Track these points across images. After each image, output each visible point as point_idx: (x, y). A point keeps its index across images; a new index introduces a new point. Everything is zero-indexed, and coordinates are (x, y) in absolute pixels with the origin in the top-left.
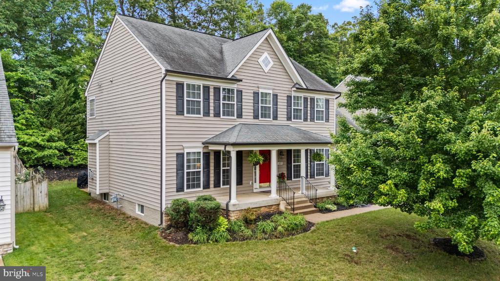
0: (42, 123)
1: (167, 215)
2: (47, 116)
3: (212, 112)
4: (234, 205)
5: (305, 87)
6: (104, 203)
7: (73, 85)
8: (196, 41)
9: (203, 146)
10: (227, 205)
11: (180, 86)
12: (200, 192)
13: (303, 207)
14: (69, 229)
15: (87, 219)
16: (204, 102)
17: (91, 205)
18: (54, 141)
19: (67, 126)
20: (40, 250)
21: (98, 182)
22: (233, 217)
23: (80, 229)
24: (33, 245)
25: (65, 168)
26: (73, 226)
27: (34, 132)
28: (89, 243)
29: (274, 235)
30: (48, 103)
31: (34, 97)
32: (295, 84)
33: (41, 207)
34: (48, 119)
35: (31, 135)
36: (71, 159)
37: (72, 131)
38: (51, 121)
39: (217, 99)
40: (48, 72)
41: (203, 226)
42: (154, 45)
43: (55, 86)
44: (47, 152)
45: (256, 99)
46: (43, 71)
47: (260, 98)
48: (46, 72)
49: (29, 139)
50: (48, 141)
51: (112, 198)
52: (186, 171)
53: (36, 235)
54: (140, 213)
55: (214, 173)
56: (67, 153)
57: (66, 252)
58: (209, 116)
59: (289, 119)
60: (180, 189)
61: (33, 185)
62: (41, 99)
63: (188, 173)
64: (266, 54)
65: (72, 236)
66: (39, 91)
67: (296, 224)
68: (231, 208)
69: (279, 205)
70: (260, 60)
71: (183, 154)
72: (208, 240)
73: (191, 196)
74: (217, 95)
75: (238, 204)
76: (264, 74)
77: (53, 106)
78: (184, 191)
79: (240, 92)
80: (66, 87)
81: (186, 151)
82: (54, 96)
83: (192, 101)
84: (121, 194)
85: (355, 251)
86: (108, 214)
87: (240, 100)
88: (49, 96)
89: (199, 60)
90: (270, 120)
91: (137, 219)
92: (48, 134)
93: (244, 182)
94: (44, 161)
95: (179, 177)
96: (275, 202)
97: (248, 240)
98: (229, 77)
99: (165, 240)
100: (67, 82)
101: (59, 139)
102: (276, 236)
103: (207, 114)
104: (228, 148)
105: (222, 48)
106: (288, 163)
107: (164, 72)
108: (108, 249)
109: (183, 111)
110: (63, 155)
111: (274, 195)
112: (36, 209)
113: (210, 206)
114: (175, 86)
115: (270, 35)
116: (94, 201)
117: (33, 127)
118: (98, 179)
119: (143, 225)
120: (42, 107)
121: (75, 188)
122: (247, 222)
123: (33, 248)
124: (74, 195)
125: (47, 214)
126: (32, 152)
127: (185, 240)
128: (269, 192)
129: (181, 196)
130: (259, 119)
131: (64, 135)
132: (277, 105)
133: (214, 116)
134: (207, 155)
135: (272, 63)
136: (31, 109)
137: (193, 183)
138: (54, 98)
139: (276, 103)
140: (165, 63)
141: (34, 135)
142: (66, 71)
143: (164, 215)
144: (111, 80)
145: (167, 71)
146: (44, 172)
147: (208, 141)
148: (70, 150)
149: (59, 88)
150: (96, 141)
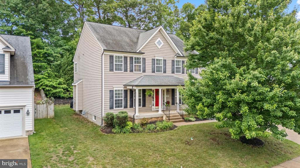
0: (56, 75)
1: (105, 120)
2: (59, 71)
3: (128, 69)
4: (137, 116)
5: (182, 55)
6: (80, 115)
7: (71, 55)
8: (125, 33)
9: (124, 86)
10: (134, 116)
11: (111, 57)
12: (122, 109)
13: (175, 118)
14: (61, 126)
15: (70, 122)
16: (124, 64)
17: (74, 116)
18: (61, 84)
19: (68, 77)
20: (45, 134)
21: (77, 105)
22: (137, 122)
23: (66, 127)
24: (42, 132)
25: (67, 98)
26: (63, 125)
27: (52, 80)
28: (67, 132)
29: (155, 131)
30: (59, 65)
31: (52, 62)
32: (177, 54)
33: (51, 116)
34: (59, 73)
35: (50, 81)
36: (70, 94)
37: (71, 79)
38: (60, 75)
39: (131, 63)
40: (59, 49)
41: (119, 126)
42: (101, 36)
43: (62, 56)
44: (58, 90)
45: (154, 62)
46: (57, 48)
47: (156, 62)
48: (58, 49)
49: (49, 83)
50: (59, 84)
51: (83, 113)
52: (114, 99)
53: (45, 128)
54: (94, 120)
55: (130, 100)
56: (68, 91)
57: (56, 135)
58: (127, 72)
59: (173, 72)
60: (111, 108)
61: (47, 105)
62: (56, 63)
63: (116, 100)
64: (159, 39)
65: (61, 129)
66: (55, 59)
67: (166, 126)
68: (135, 118)
69: (162, 117)
70: (156, 42)
71: (113, 91)
72: (121, 132)
73: (116, 112)
74: (132, 61)
75: (139, 116)
76: (158, 49)
77: (61, 67)
78: (113, 109)
79: (144, 59)
80: (68, 56)
81: (115, 89)
82: (62, 61)
83: (118, 64)
84: (87, 110)
85: (192, 140)
86: (80, 120)
87: (144, 63)
88: (59, 62)
89: (123, 43)
90: (161, 74)
91: (93, 123)
92: (58, 81)
93: (146, 105)
94: (56, 95)
95: (111, 102)
96: (161, 116)
97: (140, 133)
98: (138, 52)
99: (101, 132)
100: (68, 54)
101: (64, 84)
102: (155, 132)
103: (126, 70)
104: (134, 88)
105: (139, 36)
106: (172, 96)
107: (103, 51)
108: (75, 135)
109: (113, 69)
110: (66, 92)
111: (160, 112)
112: (49, 117)
113: (122, 116)
114: (109, 57)
115: (161, 29)
116: (76, 114)
117: (51, 77)
118: (77, 103)
119: (95, 125)
120: (56, 67)
121: (69, 108)
122: (143, 125)
123: (42, 133)
124: (68, 111)
125: (53, 120)
126: (51, 90)
127: (111, 132)
128: (158, 111)
129: (112, 111)
130: (155, 73)
131: (67, 81)
132: (166, 65)
133: (130, 72)
134: (126, 91)
135: (163, 43)
136: (51, 68)
137: (119, 105)
138: (62, 62)
139: (165, 64)
140: (104, 46)
141: (52, 81)
142: (68, 48)
143: (103, 120)
144: (83, 54)
145: (104, 50)
146: (54, 100)
147: (126, 84)
148: (69, 89)
149: (64, 57)
150: (76, 84)
